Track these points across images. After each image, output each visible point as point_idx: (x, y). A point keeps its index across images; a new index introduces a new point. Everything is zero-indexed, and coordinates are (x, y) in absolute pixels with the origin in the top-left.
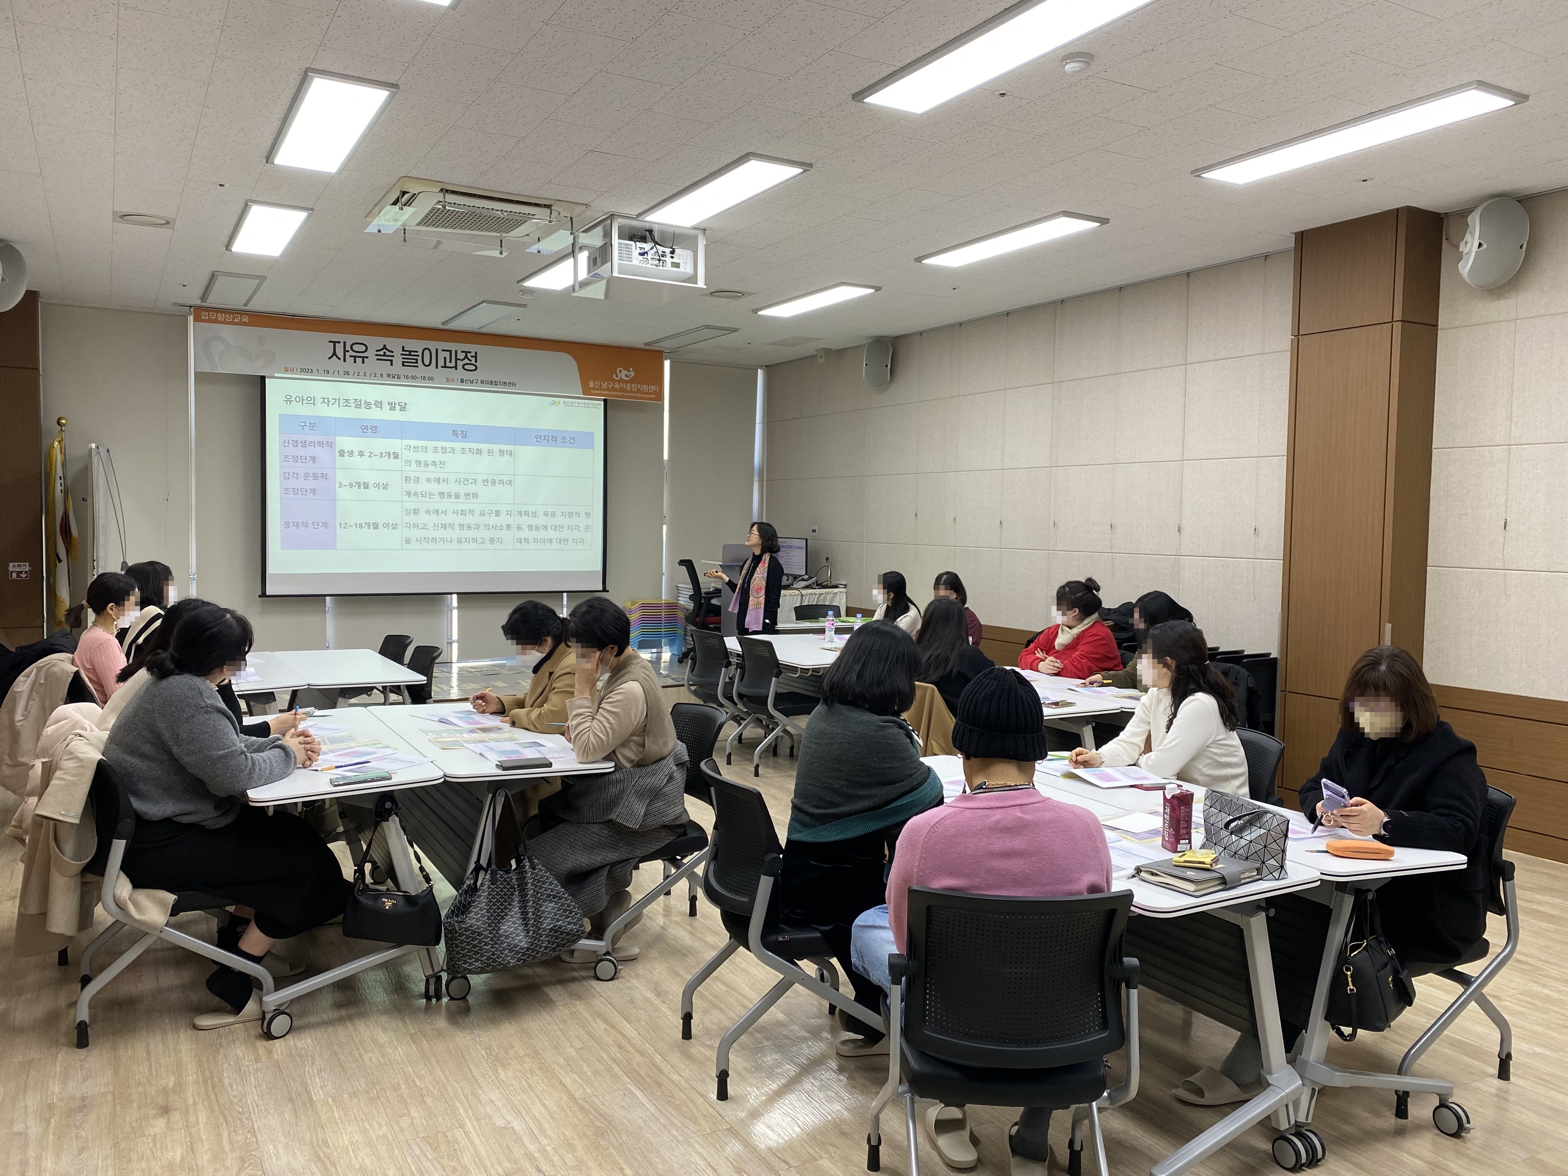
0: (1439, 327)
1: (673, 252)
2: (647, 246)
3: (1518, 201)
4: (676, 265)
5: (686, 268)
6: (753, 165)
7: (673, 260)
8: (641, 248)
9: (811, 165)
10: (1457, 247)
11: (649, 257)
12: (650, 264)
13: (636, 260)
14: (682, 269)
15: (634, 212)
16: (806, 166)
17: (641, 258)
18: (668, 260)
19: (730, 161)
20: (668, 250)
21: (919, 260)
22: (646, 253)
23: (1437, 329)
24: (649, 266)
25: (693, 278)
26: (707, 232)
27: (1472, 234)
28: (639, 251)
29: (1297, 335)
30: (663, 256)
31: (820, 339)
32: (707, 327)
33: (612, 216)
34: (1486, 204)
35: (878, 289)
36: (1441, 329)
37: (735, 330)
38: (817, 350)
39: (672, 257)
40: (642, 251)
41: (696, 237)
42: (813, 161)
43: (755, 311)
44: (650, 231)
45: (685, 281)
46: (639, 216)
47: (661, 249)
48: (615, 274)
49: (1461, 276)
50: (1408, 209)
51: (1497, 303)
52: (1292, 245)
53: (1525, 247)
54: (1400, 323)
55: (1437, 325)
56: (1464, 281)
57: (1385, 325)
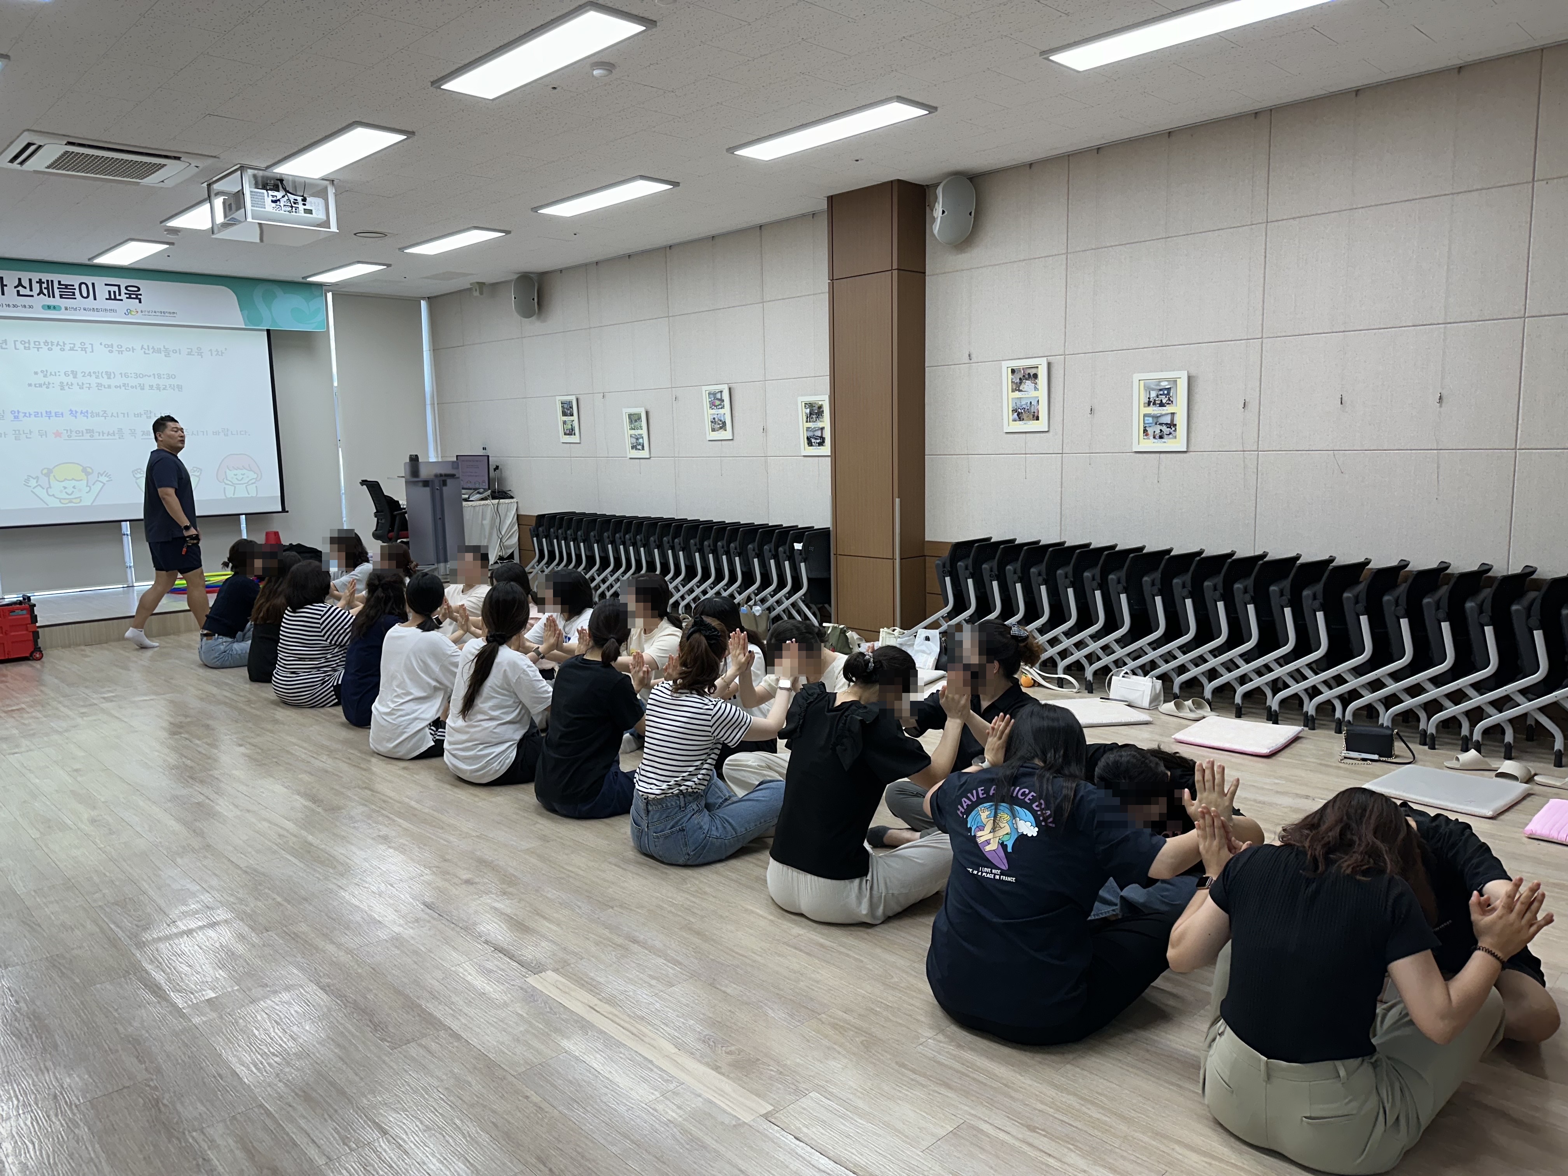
0: (927, 273)
1: (304, 200)
2: (279, 195)
3: (969, 178)
5: (319, 214)
6: (361, 131)
7: (305, 207)
8: (273, 196)
9: (412, 133)
11: (282, 205)
12: (283, 211)
13: (270, 207)
14: (314, 215)
15: (263, 165)
16: (409, 133)
17: (274, 205)
19: (338, 128)
20: (299, 199)
21: (534, 210)
22: (279, 200)
23: (925, 276)
25: (326, 224)
26: (335, 183)
27: (938, 202)
28: (271, 198)
29: (832, 279)
30: (295, 203)
31: (471, 274)
33: (242, 168)
34: (946, 180)
35: (507, 233)
36: (928, 275)
37: (388, 266)
38: (471, 284)
39: (304, 205)
40: (275, 199)
41: (326, 188)
42: (414, 130)
43: (404, 249)
44: (281, 181)
45: (318, 226)
46: (268, 167)
47: (292, 197)
48: (249, 219)
49: (934, 235)
50: (899, 180)
51: (960, 256)
52: (826, 207)
53: (973, 214)
54: (896, 271)
55: (925, 273)
56: (936, 238)
57: (887, 272)
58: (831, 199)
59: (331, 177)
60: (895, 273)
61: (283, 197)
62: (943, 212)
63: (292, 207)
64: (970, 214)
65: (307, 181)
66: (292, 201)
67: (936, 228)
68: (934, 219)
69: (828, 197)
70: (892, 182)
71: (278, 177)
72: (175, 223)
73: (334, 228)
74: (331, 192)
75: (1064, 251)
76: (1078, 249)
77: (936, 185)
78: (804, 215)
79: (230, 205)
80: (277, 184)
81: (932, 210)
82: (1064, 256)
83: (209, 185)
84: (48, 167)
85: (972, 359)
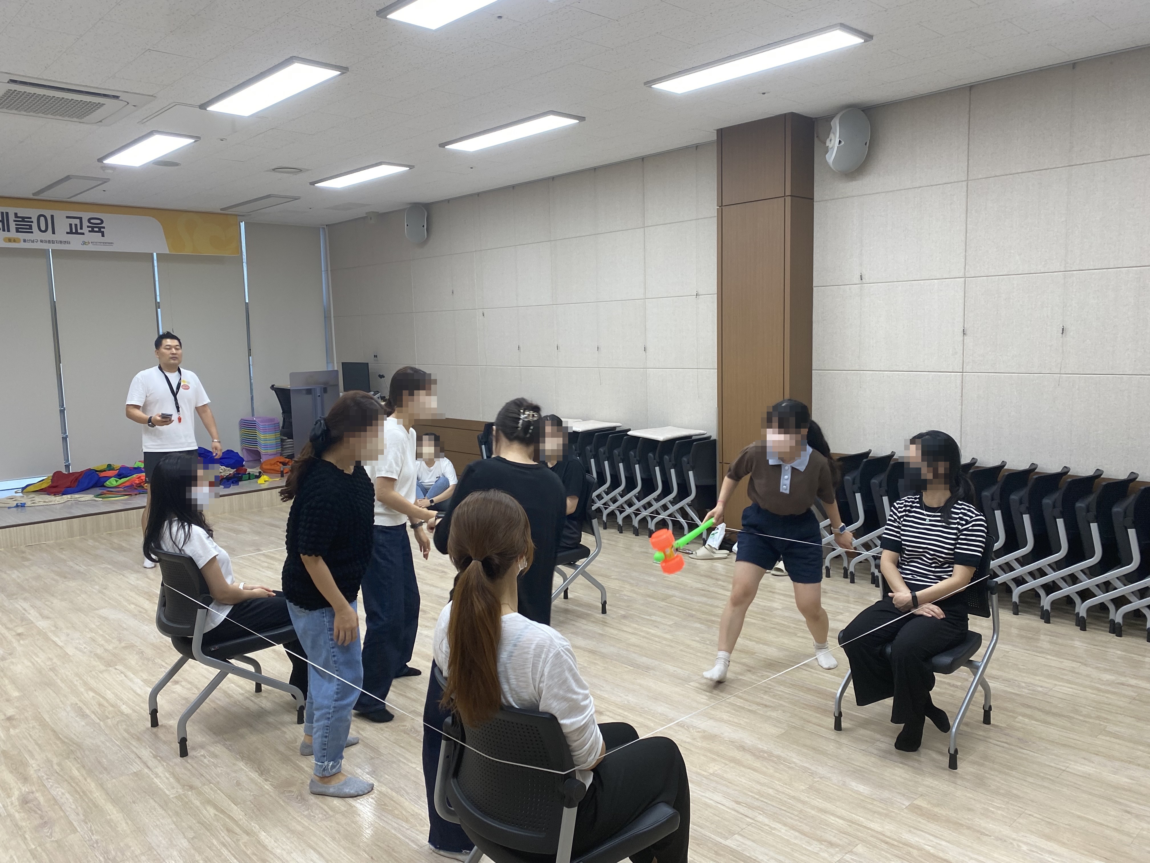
0: (815, 199)
3: (862, 111)
9: (347, 68)
10: (825, 143)
16: (343, 69)
19: (277, 63)
21: (444, 145)
27: (835, 134)
31: (367, 205)
32: (272, 196)
34: (844, 112)
35: (413, 167)
37: (297, 198)
38: (369, 213)
42: (348, 65)
43: (314, 184)
49: (828, 164)
50: (793, 114)
51: (851, 183)
52: (715, 139)
53: (868, 144)
54: (790, 197)
55: (813, 199)
56: (830, 167)
57: (780, 199)
58: (722, 133)
60: (788, 200)
62: (840, 142)
64: (866, 144)
67: (831, 157)
68: (826, 150)
69: (718, 130)
70: (785, 115)
72: (110, 161)
75: (966, 179)
76: (980, 176)
77: (832, 117)
78: (687, 148)
82: (965, 183)
85: (863, 280)
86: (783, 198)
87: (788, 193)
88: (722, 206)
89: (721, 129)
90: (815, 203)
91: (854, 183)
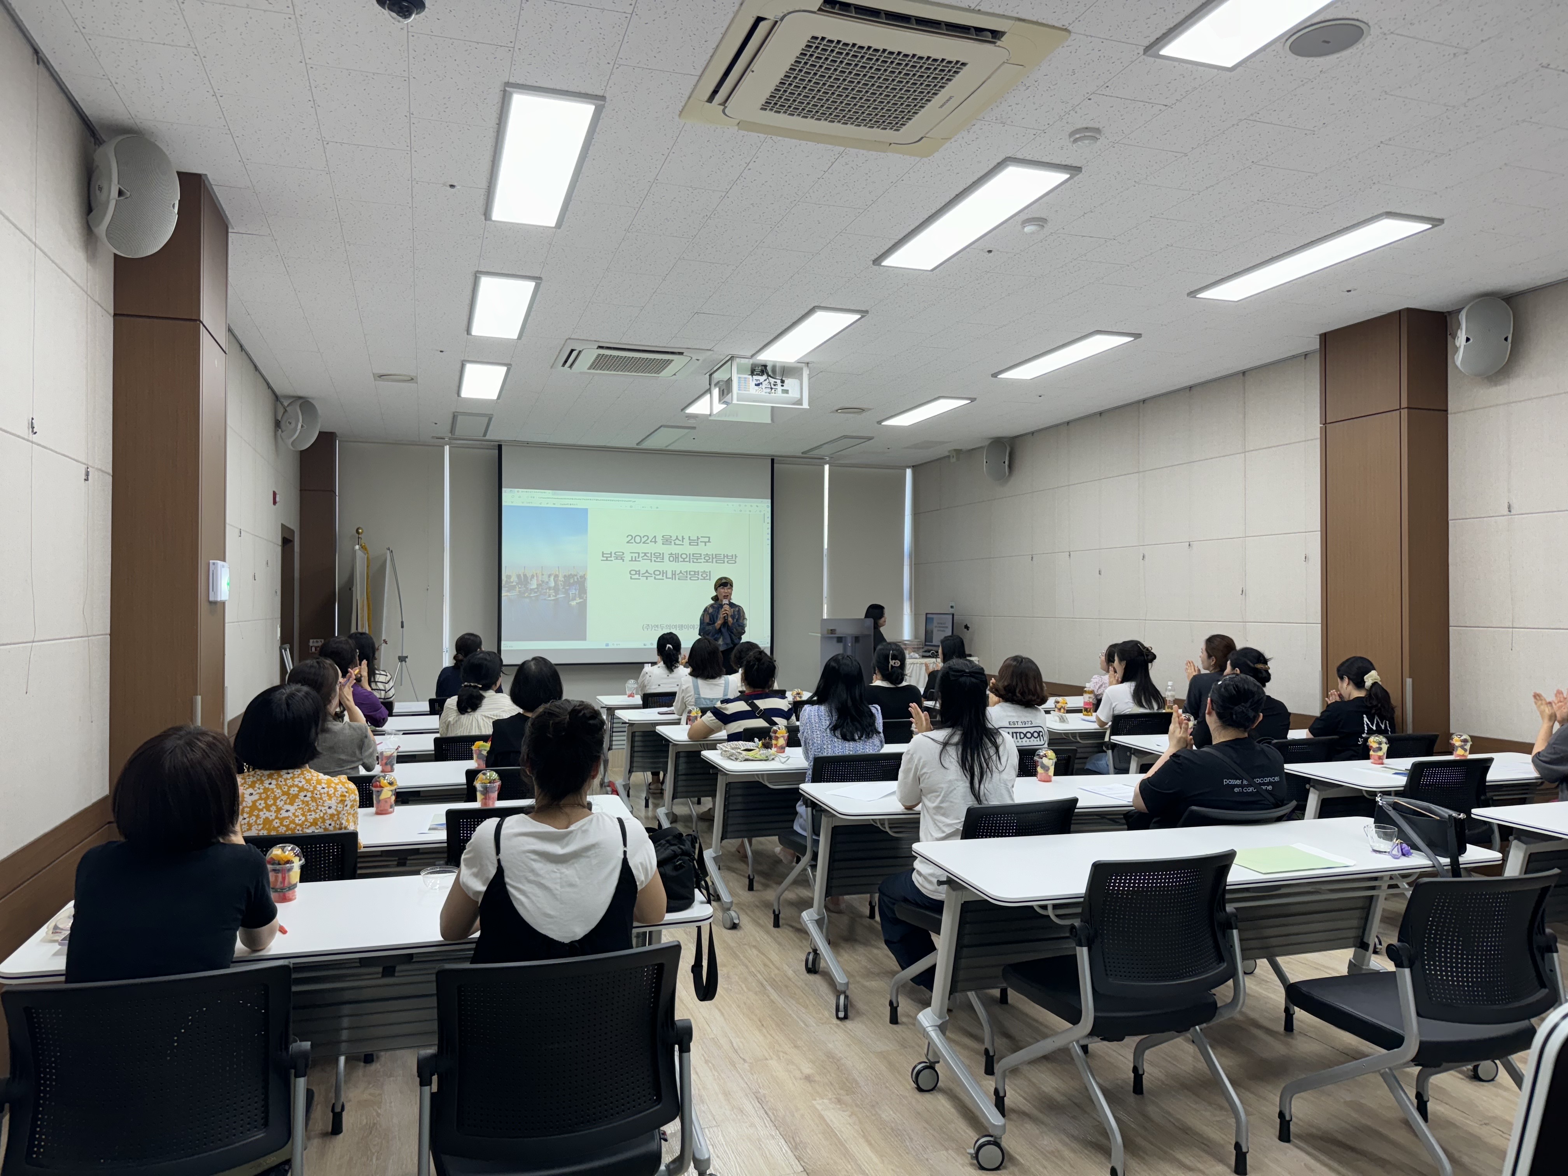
0: (1449, 411)
1: (783, 382)
2: (762, 378)
3: (1503, 299)
4: (786, 392)
5: (794, 394)
6: (819, 316)
7: (783, 388)
8: (757, 380)
9: (867, 312)
11: (764, 386)
12: (763, 392)
13: (753, 390)
14: (791, 394)
15: (749, 354)
16: (864, 313)
17: (757, 387)
18: (779, 388)
19: (803, 313)
20: (779, 382)
21: (995, 375)
22: (761, 383)
23: (1447, 414)
24: (763, 393)
25: (800, 402)
26: (809, 365)
27: (1462, 329)
28: (755, 382)
29: (1325, 423)
30: (775, 385)
31: (947, 442)
32: (846, 437)
33: (732, 358)
34: (1472, 304)
35: (973, 400)
36: (1451, 414)
37: (871, 439)
38: (949, 451)
39: (782, 386)
40: (757, 383)
41: (802, 369)
42: (868, 309)
43: (879, 422)
44: (765, 366)
45: (794, 404)
46: (752, 356)
47: (772, 380)
48: (735, 401)
49: (1457, 367)
50: (1409, 310)
51: (1494, 389)
52: (1318, 347)
53: (1510, 339)
54: (1406, 410)
55: (1446, 411)
56: (1460, 370)
57: (1394, 412)
58: (1325, 338)
59: (807, 360)
60: (1405, 412)
61: (765, 380)
62: (1468, 340)
63: (772, 388)
64: (1506, 339)
65: (786, 365)
66: (772, 383)
67: (1460, 358)
68: (1456, 349)
69: (1321, 335)
70: (1400, 311)
71: (763, 363)
72: (690, 410)
73: (805, 405)
74: (806, 373)
77: (1459, 311)
78: (1294, 357)
79: (723, 390)
80: (762, 370)
81: (1455, 339)
83: (711, 375)
84: (589, 369)
85: (1513, 512)
86: (1398, 411)
87: (1404, 404)
88: (1326, 423)
89: (1325, 334)
90: (1449, 416)
91: (1499, 388)
